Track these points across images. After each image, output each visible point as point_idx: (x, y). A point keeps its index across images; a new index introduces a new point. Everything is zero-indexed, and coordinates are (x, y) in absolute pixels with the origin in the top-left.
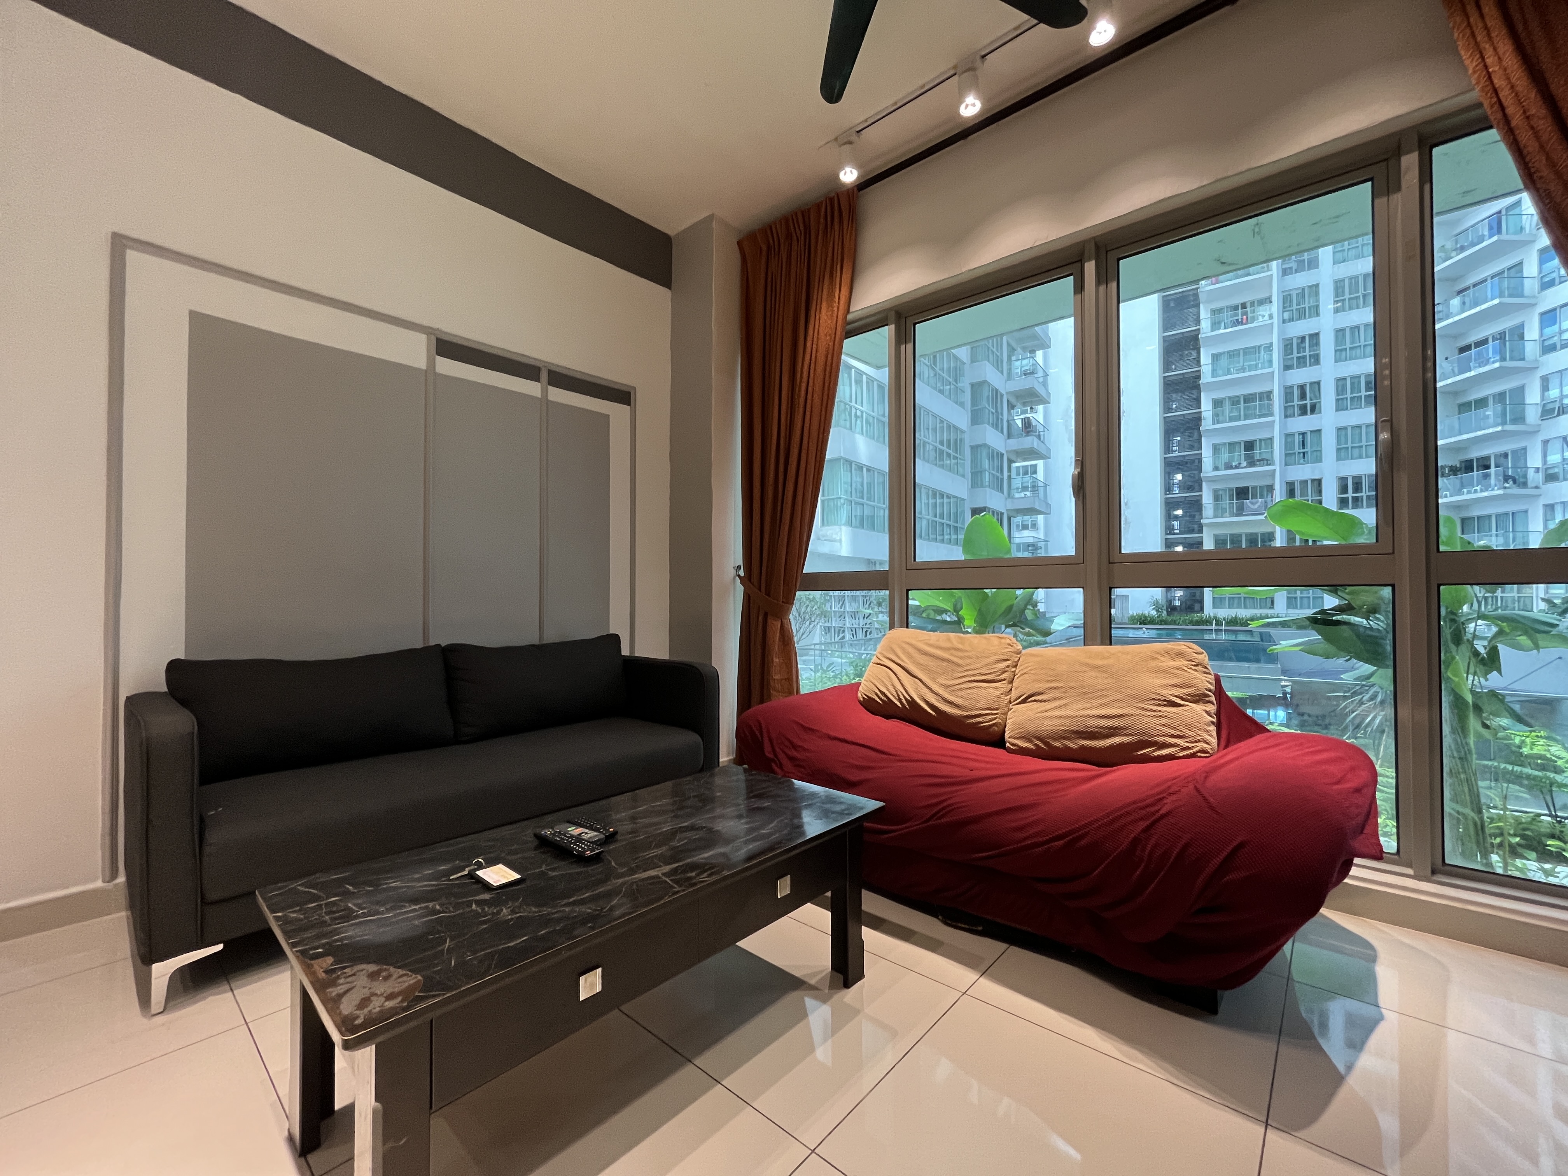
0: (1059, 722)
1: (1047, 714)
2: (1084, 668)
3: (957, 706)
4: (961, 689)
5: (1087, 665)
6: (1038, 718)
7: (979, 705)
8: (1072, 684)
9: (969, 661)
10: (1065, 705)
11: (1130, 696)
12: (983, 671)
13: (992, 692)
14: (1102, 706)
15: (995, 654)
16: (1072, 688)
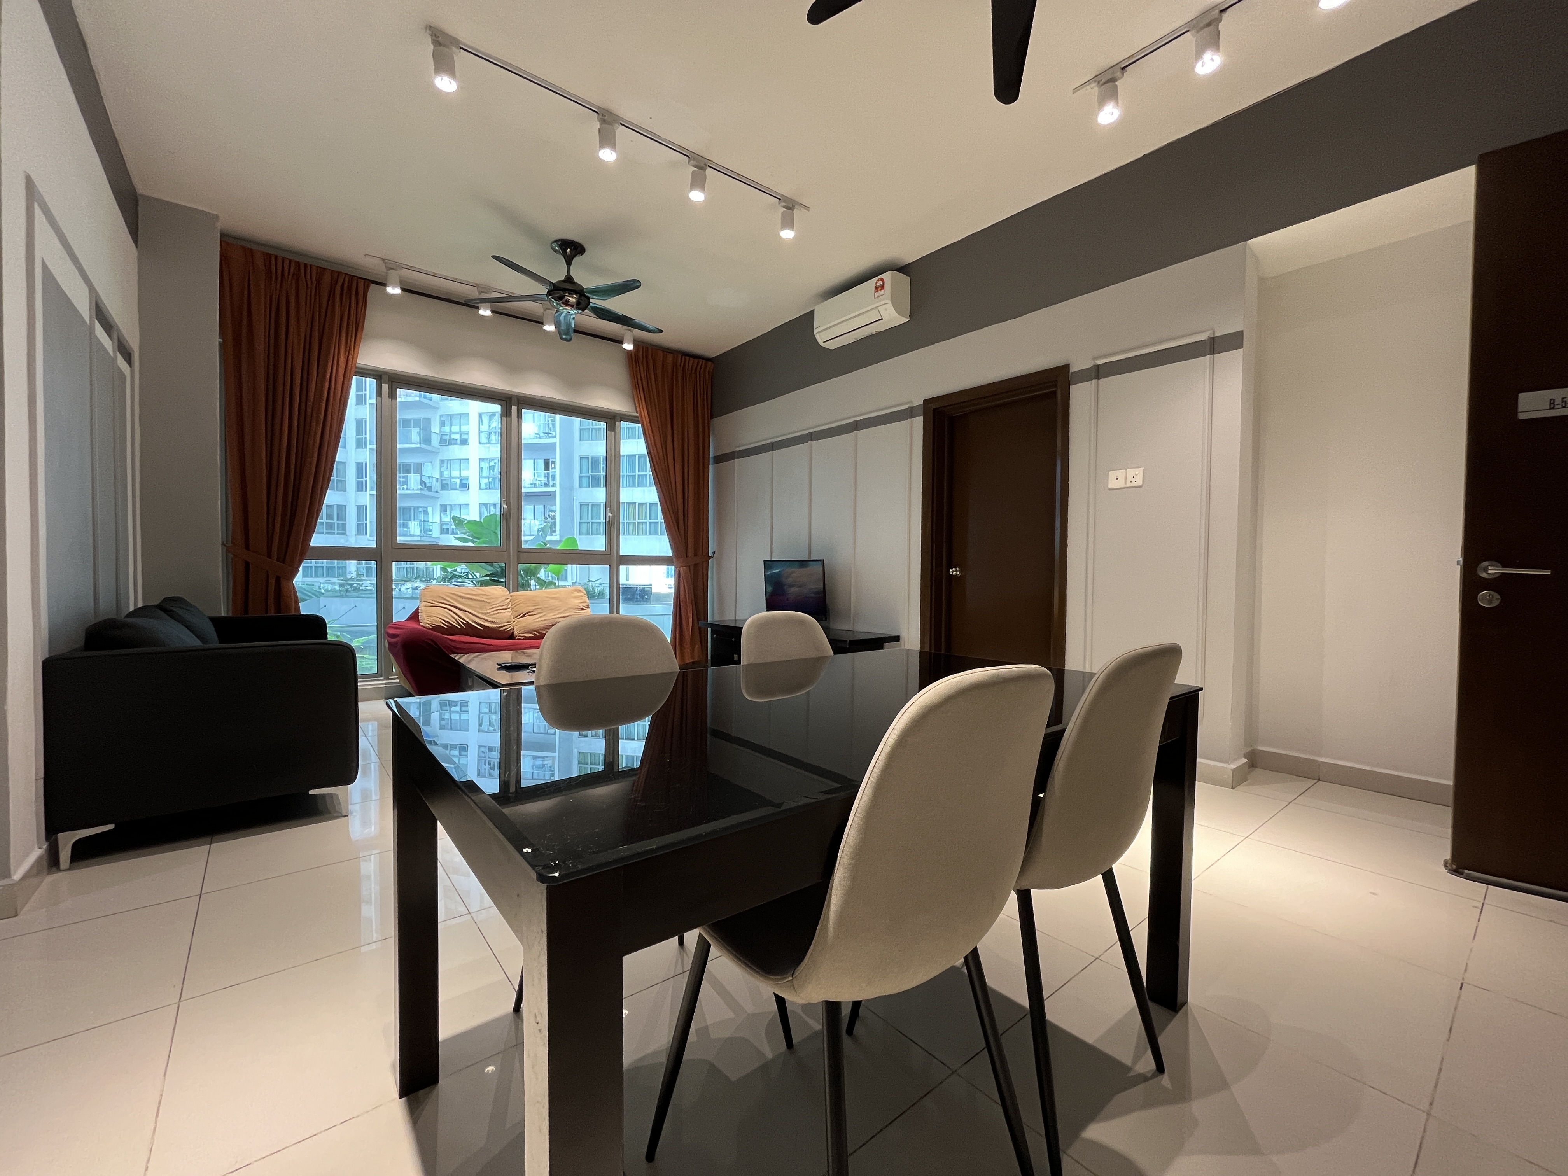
0: (545, 622)
1: (537, 620)
2: (548, 599)
3: (494, 623)
4: (494, 614)
5: (547, 597)
6: (534, 623)
7: (504, 621)
8: (545, 606)
9: (492, 600)
10: (545, 615)
11: (571, 608)
12: (502, 604)
13: (508, 614)
14: (561, 613)
15: (504, 596)
16: (546, 607)
